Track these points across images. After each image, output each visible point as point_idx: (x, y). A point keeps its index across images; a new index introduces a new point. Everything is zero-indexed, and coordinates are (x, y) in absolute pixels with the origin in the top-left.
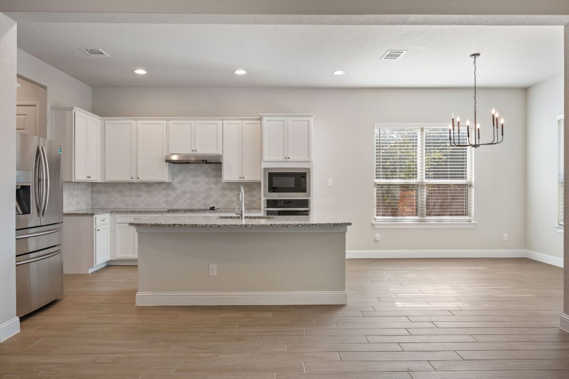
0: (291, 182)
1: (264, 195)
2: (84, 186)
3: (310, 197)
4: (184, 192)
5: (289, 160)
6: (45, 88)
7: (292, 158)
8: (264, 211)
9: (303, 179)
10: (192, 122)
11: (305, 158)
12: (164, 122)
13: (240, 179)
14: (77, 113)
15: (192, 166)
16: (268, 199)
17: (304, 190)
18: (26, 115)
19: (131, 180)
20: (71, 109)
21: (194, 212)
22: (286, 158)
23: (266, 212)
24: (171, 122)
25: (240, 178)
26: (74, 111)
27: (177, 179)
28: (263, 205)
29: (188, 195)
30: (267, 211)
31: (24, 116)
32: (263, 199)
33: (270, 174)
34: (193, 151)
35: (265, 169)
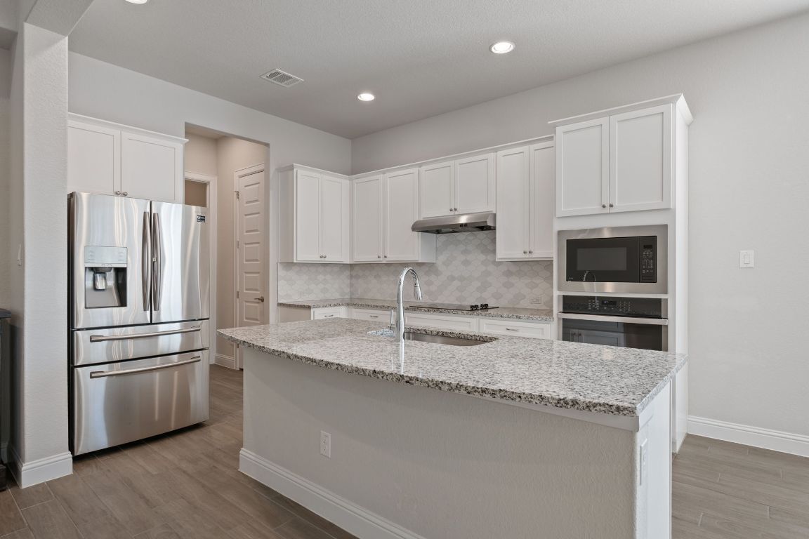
0: (619, 260)
1: (558, 288)
2: (336, 269)
3: (666, 292)
4: (452, 278)
5: (612, 210)
6: (267, 145)
7: (619, 206)
8: (559, 319)
9: (648, 252)
10: (451, 163)
11: (656, 203)
12: (415, 170)
13: (524, 256)
14: (300, 172)
15: (461, 236)
16: (564, 294)
17: (651, 278)
18: (259, 183)
19: (378, 259)
20: (292, 168)
21: (441, 312)
22: (604, 207)
23: (561, 321)
24: (424, 168)
25: (525, 253)
26: (295, 170)
27: (442, 258)
28: (557, 307)
29: (456, 283)
30: (564, 320)
31: (257, 185)
32: (557, 294)
33: (569, 242)
34: (451, 210)
35: (560, 233)
